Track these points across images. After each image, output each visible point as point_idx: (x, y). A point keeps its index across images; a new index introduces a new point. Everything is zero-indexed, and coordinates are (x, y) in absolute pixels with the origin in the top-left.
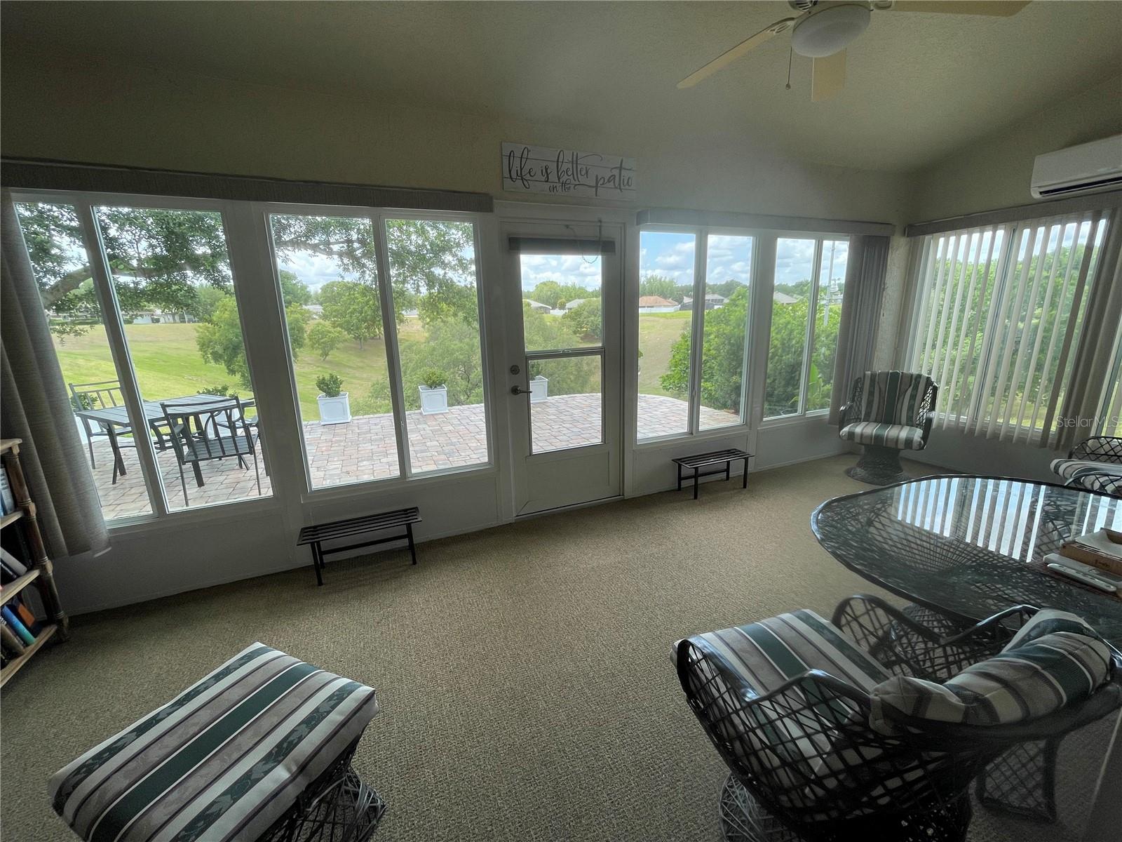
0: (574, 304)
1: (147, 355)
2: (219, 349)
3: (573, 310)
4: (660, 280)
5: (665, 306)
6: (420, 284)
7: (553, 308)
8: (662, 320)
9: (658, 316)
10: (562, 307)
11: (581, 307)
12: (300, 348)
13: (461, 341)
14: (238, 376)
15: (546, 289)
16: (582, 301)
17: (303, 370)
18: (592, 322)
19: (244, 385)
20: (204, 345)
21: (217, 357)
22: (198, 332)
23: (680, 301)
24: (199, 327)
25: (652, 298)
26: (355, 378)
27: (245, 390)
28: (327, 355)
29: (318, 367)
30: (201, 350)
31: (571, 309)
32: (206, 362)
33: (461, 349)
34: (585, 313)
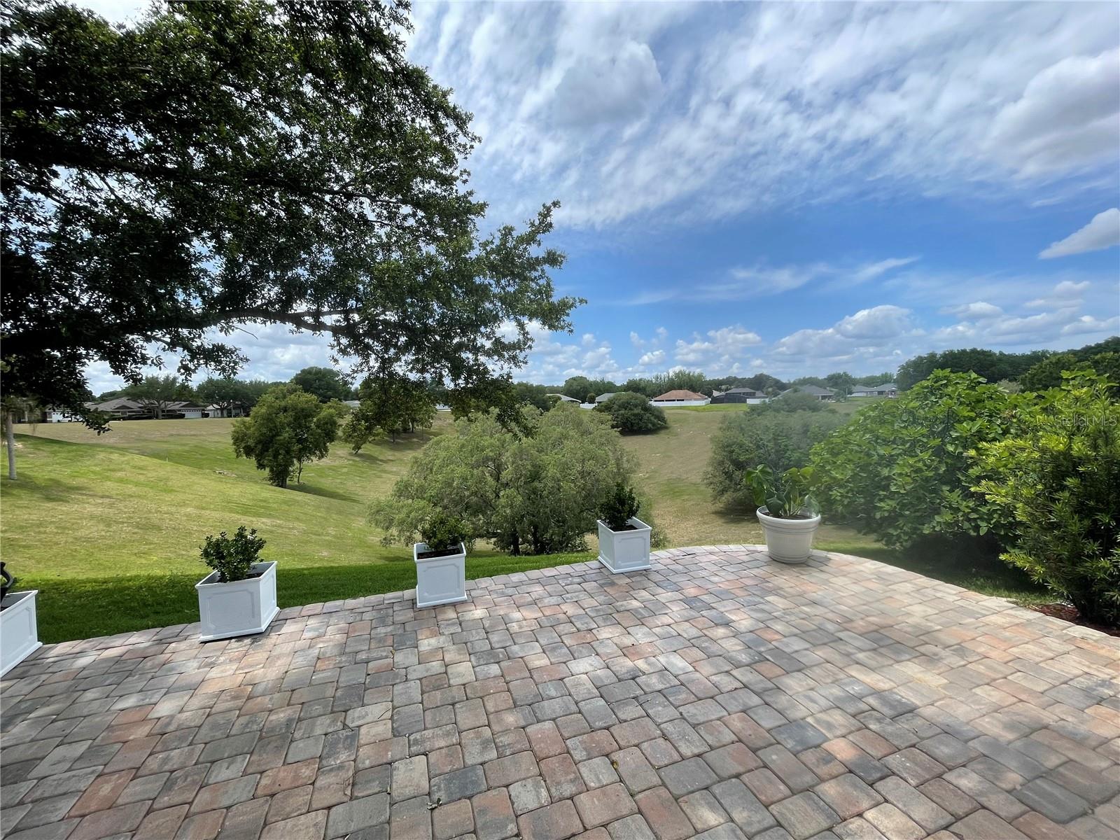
0: (604, 398)
1: (187, 448)
2: (251, 442)
3: (602, 404)
4: (689, 374)
5: (695, 400)
6: (443, 373)
7: (583, 402)
8: (693, 413)
9: (689, 410)
10: (592, 401)
11: (611, 401)
12: (331, 442)
13: (491, 436)
14: (268, 470)
15: (575, 383)
16: (612, 395)
17: (333, 464)
18: (623, 415)
19: (271, 479)
20: (238, 439)
21: (249, 451)
22: (234, 426)
23: (709, 394)
24: (237, 421)
25: (681, 392)
26: (385, 472)
27: (272, 484)
28: (359, 448)
29: (349, 460)
30: (234, 444)
31: (600, 402)
32: (237, 457)
33: (492, 445)
34: (615, 406)
